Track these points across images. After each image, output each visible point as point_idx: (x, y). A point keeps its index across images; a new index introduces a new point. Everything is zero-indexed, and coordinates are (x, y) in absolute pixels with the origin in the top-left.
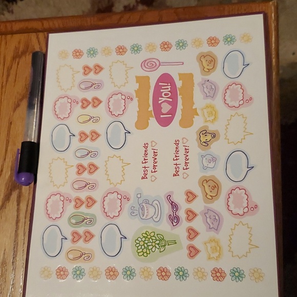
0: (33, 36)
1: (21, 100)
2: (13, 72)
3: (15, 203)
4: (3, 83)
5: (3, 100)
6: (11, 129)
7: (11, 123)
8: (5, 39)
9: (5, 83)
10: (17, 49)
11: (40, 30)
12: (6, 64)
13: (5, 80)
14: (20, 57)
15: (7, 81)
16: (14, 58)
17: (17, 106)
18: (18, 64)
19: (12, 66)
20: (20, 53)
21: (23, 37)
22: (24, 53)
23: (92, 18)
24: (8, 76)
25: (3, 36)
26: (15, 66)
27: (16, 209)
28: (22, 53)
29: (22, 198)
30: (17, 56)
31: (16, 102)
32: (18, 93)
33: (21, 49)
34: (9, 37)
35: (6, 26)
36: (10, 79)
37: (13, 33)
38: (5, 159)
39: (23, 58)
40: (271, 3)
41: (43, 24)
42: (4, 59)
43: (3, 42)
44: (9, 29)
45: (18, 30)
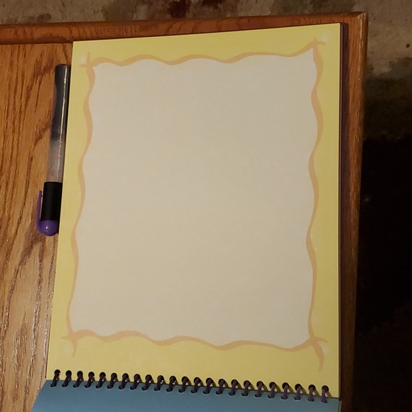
0: (59, 47)
1: (44, 130)
2: (34, 93)
3: (37, 259)
4: (21, 107)
5: (21, 129)
6: (32, 167)
7: (32, 159)
8: (24, 49)
9: (23, 107)
10: (38, 63)
11: (68, 39)
12: (25, 83)
13: (24, 104)
14: (43, 74)
15: (26, 105)
16: (35, 75)
17: (39, 137)
18: (40, 84)
19: (32, 85)
20: (42, 69)
21: (46, 48)
22: (47, 69)
23: (134, 26)
24: (28, 98)
25: (22, 46)
26: (36, 86)
27: (38, 266)
28: (45, 69)
29: (45, 253)
30: (38, 73)
31: (38, 133)
32: (40, 121)
33: (44, 65)
34: (28, 46)
35: (25, 31)
36: (30, 102)
37: (34, 42)
38: (24, 204)
39: (47, 75)
40: (359, 17)
41: (71, 32)
42: (23, 76)
43: (22, 54)
44: (29, 36)
45: (40, 38)
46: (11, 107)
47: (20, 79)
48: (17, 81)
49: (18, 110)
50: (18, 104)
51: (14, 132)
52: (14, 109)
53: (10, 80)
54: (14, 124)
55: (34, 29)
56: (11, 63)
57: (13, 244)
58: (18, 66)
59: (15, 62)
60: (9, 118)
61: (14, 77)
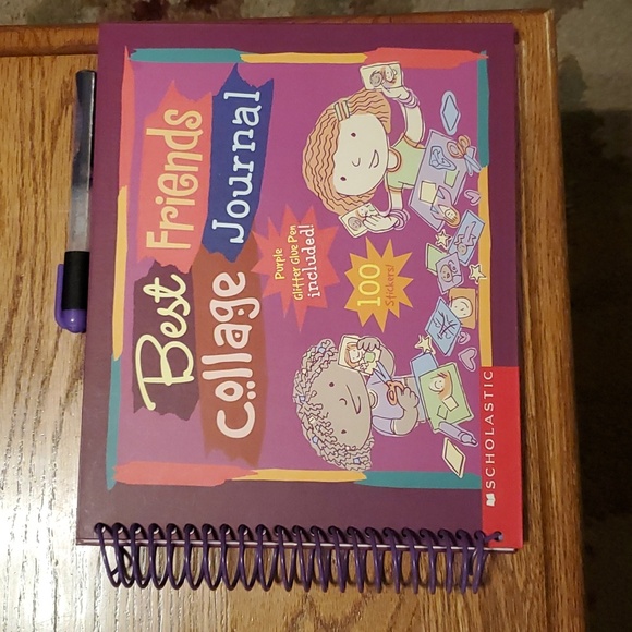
2: (63, 131)
4: (44, 153)
5: (48, 186)
8: (40, 63)
9: (48, 153)
10: (66, 84)
12: (46, 116)
13: (48, 148)
15: (53, 149)
16: (63, 104)
19: (60, 119)
20: (74, 94)
21: (77, 61)
24: (54, 139)
25: (35, 58)
26: (66, 120)
30: (69, 100)
34: (47, 59)
35: (35, 35)
36: (58, 146)
37: (55, 52)
42: (43, 104)
43: (37, 70)
44: (44, 44)
45: (64, 47)
46: (27, 154)
47: (38, 110)
48: (33, 114)
49: (39, 158)
50: (38, 149)
51: (36, 191)
52: (33, 157)
53: (21, 110)
54: (34, 179)
55: (51, 32)
56: (21, 86)
57: (52, 365)
58: (32, 90)
59: (27, 84)
60: (26, 170)
61: (28, 107)
